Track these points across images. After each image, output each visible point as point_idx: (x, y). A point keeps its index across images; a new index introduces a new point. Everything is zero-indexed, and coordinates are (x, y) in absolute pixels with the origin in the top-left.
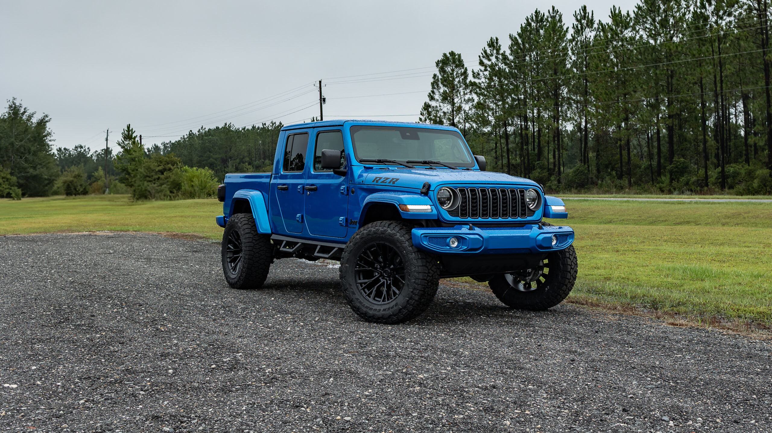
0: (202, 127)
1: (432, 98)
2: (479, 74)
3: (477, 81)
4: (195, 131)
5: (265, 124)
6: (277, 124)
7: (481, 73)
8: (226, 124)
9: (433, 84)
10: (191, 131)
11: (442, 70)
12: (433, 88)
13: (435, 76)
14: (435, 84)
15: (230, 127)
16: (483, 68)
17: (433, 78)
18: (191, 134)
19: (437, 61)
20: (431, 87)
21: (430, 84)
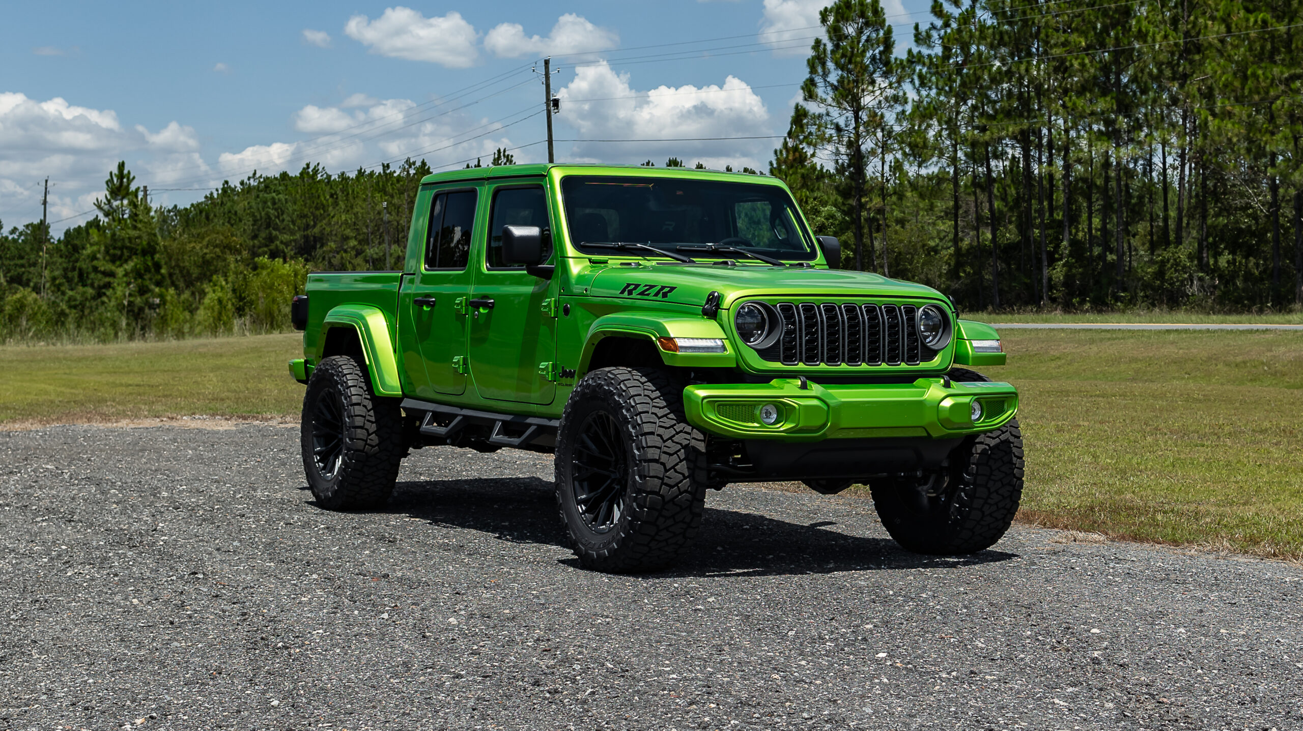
0: (255, 174)
1: (810, 95)
2: (929, 36)
3: (925, 51)
4: (235, 183)
5: (388, 166)
6: (418, 164)
7: (935, 34)
8: (308, 165)
9: (812, 64)
10: (226, 182)
11: (836, 33)
12: (813, 70)
13: (818, 42)
14: (817, 62)
15: (316, 171)
16: (939, 23)
17: (813, 48)
18: (227, 189)
19: (822, 9)
20: (808, 70)
21: (806, 63)
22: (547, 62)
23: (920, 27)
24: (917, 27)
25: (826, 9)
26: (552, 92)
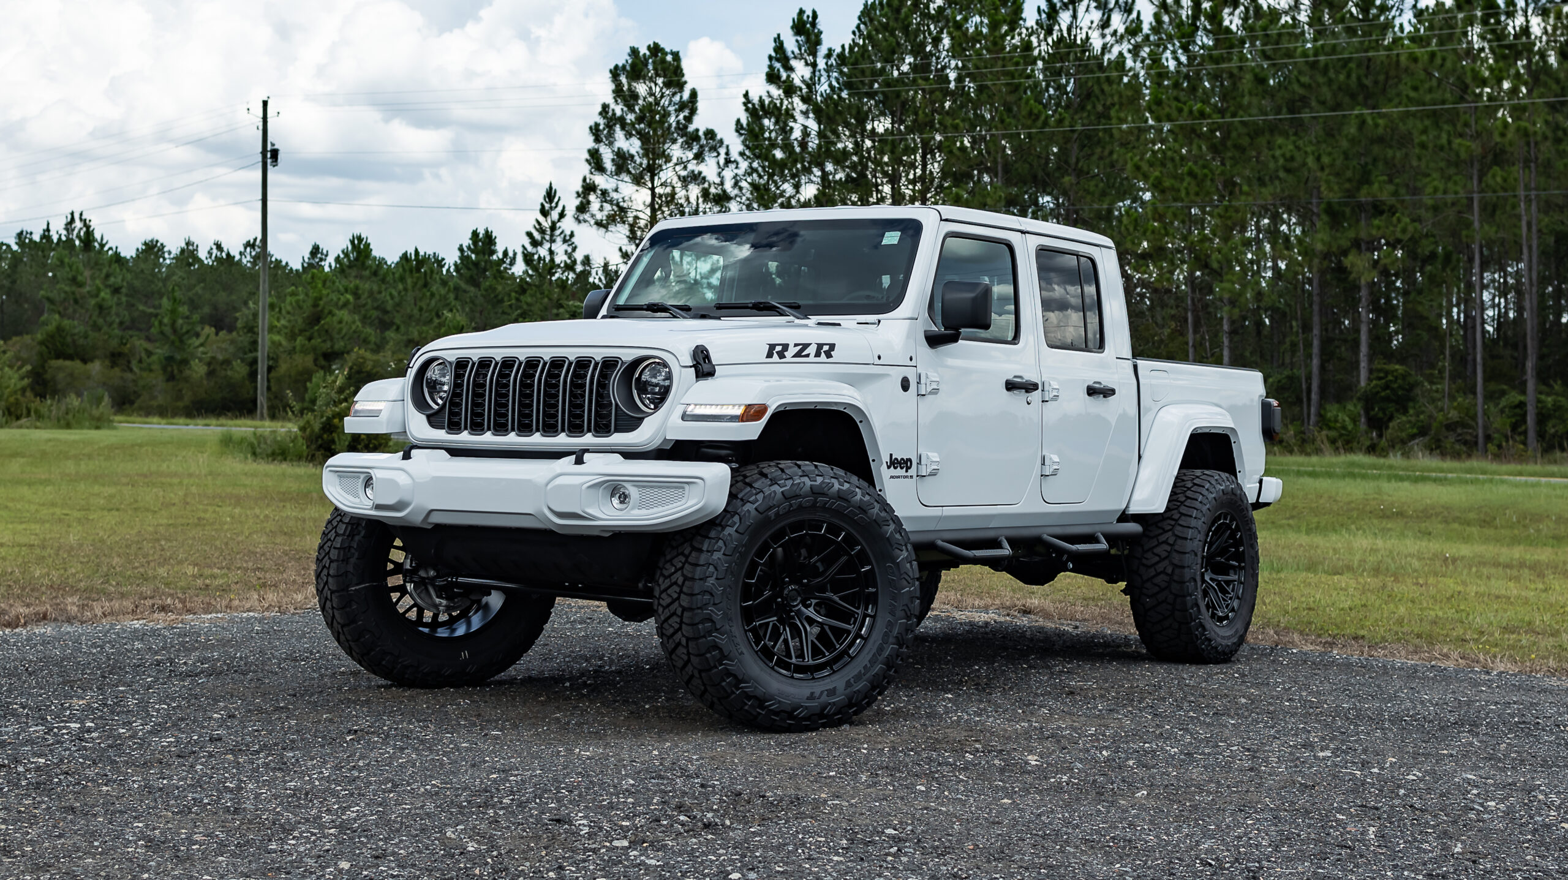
1: (597, 168)
9: (596, 130)
11: (627, 97)
12: (597, 139)
13: (605, 107)
14: (602, 130)
17: (600, 114)
19: (612, 67)
20: (592, 138)
21: (588, 130)
22: (265, 103)
23: (750, 95)
24: (746, 95)
25: (616, 67)
26: (270, 139)
